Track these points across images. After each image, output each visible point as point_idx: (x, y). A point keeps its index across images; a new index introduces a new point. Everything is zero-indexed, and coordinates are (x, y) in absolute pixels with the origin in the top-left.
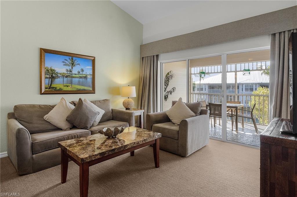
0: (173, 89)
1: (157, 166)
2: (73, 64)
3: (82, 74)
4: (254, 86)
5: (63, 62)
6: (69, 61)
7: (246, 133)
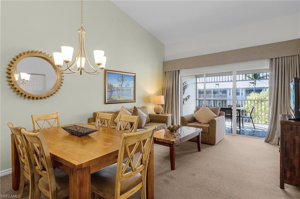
0: (188, 96)
1: (199, 150)
2: (123, 80)
3: (128, 88)
4: (241, 90)
5: (117, 79)
6: (121, 78)
7: (246, 130)
